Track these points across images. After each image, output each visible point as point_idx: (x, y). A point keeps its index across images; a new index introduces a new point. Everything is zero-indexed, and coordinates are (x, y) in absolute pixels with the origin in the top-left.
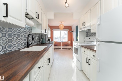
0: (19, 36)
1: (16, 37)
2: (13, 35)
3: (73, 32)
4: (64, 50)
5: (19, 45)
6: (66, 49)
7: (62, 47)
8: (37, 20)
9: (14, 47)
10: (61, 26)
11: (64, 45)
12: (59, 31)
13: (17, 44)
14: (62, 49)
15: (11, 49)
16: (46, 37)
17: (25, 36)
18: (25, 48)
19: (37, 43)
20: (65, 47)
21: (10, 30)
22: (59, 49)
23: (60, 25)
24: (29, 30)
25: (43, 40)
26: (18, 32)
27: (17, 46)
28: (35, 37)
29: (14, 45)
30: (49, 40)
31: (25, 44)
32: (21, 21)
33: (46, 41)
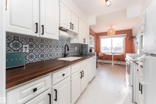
0: (57, 47)
1: (55, 47)
2: (53, 46)
3: (134, 39)
4: (117, 66)
5: (57, 54)
6: (120, 65)
7: (113, 62)
8: (72, 30)
9: (54, 56)
10: (111, 31)
11: (117, 59)
12: (110, 39)
13: (56, 54)
14: (113, 64)
15: (51, 57)
16: (86, 47)
17: (63, 47)
18: (63, 57)
19: (76, 54)
20: (119, 63)
21: (51, 42)
22: (109, 65)
23: (109, 30)
24: (67, 41)
25: (82, 51)
26: (57, 44)
27: (56, 55)
28: (74, 47)
29: (54, 54)
30: (91, 51)
31: (63, 54)
32: (54, 35)
33: (86, 52)
